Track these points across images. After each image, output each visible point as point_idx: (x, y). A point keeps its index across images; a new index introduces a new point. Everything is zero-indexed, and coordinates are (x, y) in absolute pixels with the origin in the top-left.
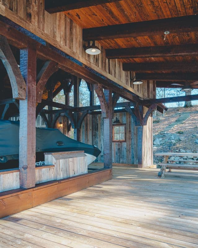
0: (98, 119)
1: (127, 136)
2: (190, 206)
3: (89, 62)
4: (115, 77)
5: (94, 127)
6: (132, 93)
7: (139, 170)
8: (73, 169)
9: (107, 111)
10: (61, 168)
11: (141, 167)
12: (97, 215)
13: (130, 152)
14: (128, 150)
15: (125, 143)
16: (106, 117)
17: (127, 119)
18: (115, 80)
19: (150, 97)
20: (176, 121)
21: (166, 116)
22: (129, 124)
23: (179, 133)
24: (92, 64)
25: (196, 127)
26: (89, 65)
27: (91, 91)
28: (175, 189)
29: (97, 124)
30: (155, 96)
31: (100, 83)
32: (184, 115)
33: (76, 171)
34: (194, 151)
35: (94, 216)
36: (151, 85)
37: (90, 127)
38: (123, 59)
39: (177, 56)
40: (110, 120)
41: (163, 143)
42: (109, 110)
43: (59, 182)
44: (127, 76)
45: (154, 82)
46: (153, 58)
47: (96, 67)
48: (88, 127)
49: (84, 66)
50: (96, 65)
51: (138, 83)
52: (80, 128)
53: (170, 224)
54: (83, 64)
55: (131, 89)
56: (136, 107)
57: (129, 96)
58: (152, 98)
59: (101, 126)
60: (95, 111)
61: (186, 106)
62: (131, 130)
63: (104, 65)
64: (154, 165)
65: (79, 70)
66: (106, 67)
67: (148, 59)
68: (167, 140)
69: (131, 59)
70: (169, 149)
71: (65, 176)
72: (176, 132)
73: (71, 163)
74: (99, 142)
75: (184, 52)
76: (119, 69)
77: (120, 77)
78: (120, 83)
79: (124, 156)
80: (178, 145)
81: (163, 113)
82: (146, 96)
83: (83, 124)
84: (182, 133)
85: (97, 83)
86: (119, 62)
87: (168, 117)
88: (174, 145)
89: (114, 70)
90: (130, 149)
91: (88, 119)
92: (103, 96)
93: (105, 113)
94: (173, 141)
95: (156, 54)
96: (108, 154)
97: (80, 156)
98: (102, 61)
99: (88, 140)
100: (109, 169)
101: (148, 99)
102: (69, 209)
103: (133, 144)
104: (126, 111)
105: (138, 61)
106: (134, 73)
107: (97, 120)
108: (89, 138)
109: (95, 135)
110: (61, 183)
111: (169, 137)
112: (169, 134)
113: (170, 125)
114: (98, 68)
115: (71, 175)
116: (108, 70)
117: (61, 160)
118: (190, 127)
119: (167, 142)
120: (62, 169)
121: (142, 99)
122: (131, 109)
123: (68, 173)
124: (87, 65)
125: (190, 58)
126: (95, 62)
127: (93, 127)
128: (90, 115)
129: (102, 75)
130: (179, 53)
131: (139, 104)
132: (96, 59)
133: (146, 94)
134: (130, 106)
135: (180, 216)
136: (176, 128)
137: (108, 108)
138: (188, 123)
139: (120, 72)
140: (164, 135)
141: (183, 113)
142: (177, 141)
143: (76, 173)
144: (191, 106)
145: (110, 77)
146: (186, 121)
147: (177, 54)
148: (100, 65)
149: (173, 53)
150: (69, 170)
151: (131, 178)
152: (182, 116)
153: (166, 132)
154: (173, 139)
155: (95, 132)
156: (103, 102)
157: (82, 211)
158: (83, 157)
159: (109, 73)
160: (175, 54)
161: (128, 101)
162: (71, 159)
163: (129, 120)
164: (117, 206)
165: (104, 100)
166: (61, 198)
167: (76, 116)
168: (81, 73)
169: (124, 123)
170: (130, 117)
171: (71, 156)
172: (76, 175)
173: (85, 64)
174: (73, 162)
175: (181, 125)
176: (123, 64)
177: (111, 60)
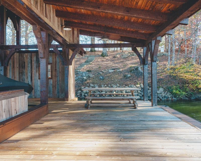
0: (25, 57)
1: (53, 74)
2: (122, 130)
3: (29, 3)
4: (50, 21)
5: (21, 65)
6: (62, 37)
7: (66, 103)
8: (15, 109)
9: (44, 52)
10: (3, 109)
11: (68, 101)
12: (54, 153)
13: (56, 88)
14: (54, 86)
15: (52, 80)
16: (43, 57)
17: (53, 59)
18: (50, 24)
19: (75, 42)
20: (86, 62)
21: (78, 57)
22: (55, 63)
23: (88, 71)
24: (32, 6)
25: (100, 67)
26: (30, 6)
27: (18, 30)
28: (104, 117)
29: (24, 63)
30: (78, 41)
31: (39, 25)
32: (91, 57)
33: (18, 110)
34: (100, 85)
35: (52, 154)
36: (76, 32)
37: (17, 65)
38: (57, 6)
39: (104, 12)
40: (46, 60)
41: (77, 79)
42: (46, 51)
43: (3, 125)
44: (58, 22)
45: (78, 30)
46: (83, 10)
47: (36, 9)
48: (15, 65)
49: (26, 6)
50: (36, 7)
51: (67, 29)
52: (8, 65)
53: (118, 148)
54: (25, 4)
55: (61, 34)
56: (64, 50)
57: (60, 40)
58: (76, 43)
59: (28, 65)
60: (21, 50)
61: (91, 51)
62: (56, 69)
63: (42, 8)
64: (76, 98)
65: (21, 9)
66: (44, 11)
67: (78, 10)
68: (80, 77)
69: (64, 8)
70: (82, 84)
71: (8, 117)
72: (86, 71)
73: (13, 103)
74: (26, 79)
75: (109, 11)
76: (53, 15)
77: (54, 21)
78: (53, 27)
79: (50, 91)
80: (88, 81)
81: (82, 56)
82: (71, 41)
83: (11, 62)
84: (91, 71)
85: (36, 25)
86: (53, 8)
87: (79, 58)
88: (86, 80)
89: (50, 15)
90: (56, 85)
91: (15, 57)
92: (41, 38)
93: (42, 53)
94: (85, 78)
95: (89, 7)
96: (44, 91)
97: (22, 94)
98: (41, 5)
99: (15, 77)
100: (46, 105)
101: (73, 43)
102: (22, 151)
103: (59, 81)
104: (54, 52)
105: (70, 10)
106: (63, 20)
107: (24, 59)
108: (16, 75)
109: (22, 73)
110: (5, 125)
111: (82, 74)
112: (81, 72)
113: (81, 65)
114: (37, 11)
115: (14, 115)
116: (45, 14)
117: (3, 101)
118: (95, 67)
119: (80, 78)
120: (5, 109)
121: (68, 43)
122: (59, 50)
123: (10, 113)
124: (28, 6)
125: (110, 16)
126: (35, 4)
127: (19, 65)
128: (17, 54)
129: (40, 18)
130: (105, 10)
131: (66, 47)
132: (36, 2)
133: (71, 39)
134: (57, 48)
135: (120, 140)
136: (86, 67)
137: (45, 49)
138: (94, 64)
139: (54, 17)
140: (77, 73)
141: (90, 56)
142: (87, 78)
143: (18, 112)
144: (95, 51)
145: (46, 20)
146: (93, 62)
147: (104, 11)
148: (39, 8)
149: (102, 10)
150: (11, 109)
151: (65, 112)
152: (89, 58)
153: (78, 70)
154: (84, 76)
155: (22, 70)
156: (40, 43)
157: (38, 151)
158: (24, 96)
159: (46, 17)
160: (103, 11)
161: (58, 44)
162: (13, 99)
163: (55, 60)
164: (67, 139)
165: (42, 41)
166: (5, 141)
167: (3, 53)
168: (23, 13)
169: (51, 62)
170: (56, 58)
171: (13, 95)
172: (18, 114)
173: (27, 4)
174: (15, 102)
175: (89, 66)
176: (56, 10)
177: (47, 5)
